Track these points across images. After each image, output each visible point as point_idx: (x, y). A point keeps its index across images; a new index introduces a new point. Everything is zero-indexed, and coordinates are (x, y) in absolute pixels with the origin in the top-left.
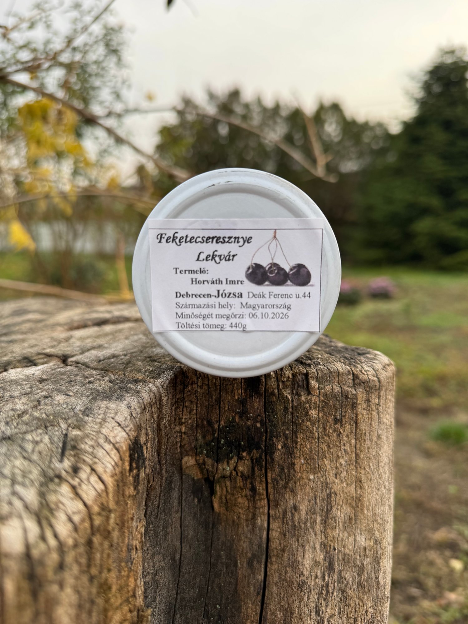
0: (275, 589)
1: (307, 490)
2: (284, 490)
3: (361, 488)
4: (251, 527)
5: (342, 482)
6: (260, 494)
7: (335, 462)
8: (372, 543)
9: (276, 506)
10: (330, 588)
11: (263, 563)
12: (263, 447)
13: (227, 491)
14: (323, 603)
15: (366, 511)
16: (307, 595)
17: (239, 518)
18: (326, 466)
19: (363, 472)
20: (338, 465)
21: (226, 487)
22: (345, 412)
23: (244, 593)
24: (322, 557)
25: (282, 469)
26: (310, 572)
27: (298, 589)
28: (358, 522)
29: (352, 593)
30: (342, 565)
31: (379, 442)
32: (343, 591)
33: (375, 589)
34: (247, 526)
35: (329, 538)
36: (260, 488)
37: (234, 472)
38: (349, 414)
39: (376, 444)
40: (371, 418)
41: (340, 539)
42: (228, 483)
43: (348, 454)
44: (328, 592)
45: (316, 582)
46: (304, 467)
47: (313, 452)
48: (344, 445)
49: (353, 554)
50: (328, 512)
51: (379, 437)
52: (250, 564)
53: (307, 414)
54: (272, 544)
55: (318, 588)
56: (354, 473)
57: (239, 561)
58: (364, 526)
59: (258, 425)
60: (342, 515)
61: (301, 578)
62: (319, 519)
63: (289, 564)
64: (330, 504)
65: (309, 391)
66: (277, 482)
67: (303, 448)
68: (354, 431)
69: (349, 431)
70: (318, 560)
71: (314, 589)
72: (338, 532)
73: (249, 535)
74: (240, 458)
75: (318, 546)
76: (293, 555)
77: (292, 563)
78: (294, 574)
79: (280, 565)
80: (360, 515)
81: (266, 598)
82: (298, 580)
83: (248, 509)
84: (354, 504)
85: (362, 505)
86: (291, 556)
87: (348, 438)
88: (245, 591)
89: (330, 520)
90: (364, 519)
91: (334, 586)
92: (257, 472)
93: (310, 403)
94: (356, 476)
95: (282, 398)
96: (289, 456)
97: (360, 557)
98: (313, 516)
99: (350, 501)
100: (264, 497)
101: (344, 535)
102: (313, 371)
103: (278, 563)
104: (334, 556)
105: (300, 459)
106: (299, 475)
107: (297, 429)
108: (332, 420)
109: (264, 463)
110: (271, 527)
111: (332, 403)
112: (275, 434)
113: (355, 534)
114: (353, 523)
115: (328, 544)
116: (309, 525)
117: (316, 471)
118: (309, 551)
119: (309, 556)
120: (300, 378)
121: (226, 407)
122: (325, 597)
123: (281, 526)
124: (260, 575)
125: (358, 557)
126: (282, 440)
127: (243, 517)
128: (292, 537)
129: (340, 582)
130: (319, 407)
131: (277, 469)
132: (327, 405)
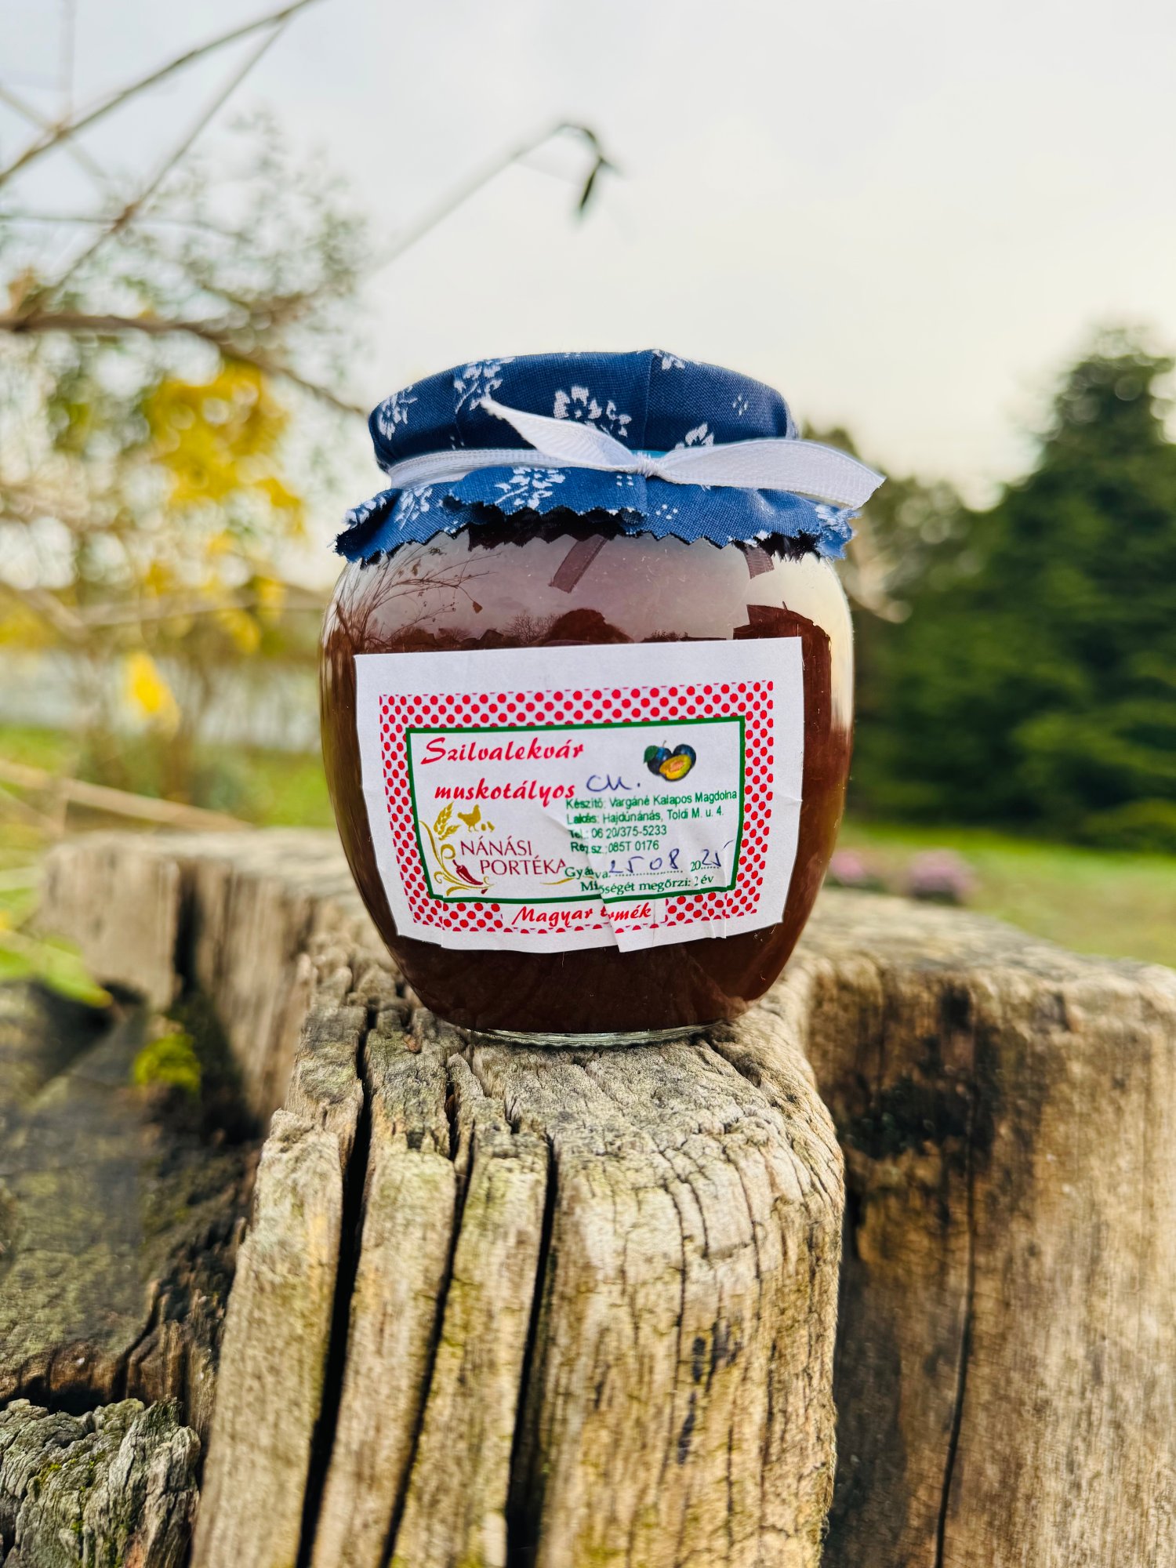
0: (981, 1419)
1: (1056, 1214)
2: (1006, 1215)
3: (1153, 1218)
4: (934, 1289)
5: (1120, 1203)
6: (956, 1223)
7: (1108, 1162)
9: (990, 1246)
10: (1094, 1418)
11: (958, 1364)
12: (968, 1128)
13: (888, 1217)
14: (1081, 1446)
15: (1159, 1267)
16: (1049, 1430)
17: (909, 1272)
18: (1092, 1169)
19: (1156, 1187)
20: (1114, 1169)
21: (887, 1208)
22: (1130, 1066)
23: (913, 1429)
24: (1081, 1351)
25: (1007, 1173)
26: (1059, 1381)
27: (1033, 1415)
28: (1147, 1287)
29: (1134, 1431)
30: (1116, 1371)
32: (1117, 1426)
34: (926, 1288)
35: (1097, 1314)
36: (959, 1212)
37: (904, 1179)
38: (1138, 1072)
41: (1113, 1318)
42: (893, 1202)
43: (1131, 1148)
44: (1090, 1424)
45: (1068, 1402)
46: (1053, 1170)
47: (1071, 1141)
48: (1126, 1131)
49: (1136, 1350)
50: (1095, 1260)
52: (930, 1369)
53: (1063, 1069)
54: (977, 1324)
55: (1072, 1416)
56: (1141, 1187)
57: (904, 1362)
58: (1155, 1297)
59: (960, 1089)
60: (1118, 1270)
61: (1042, 1393)
62: (1077, 1274)
63: (1015, 1364)
64: (1098, 1245)
65: (1066, 1024)
66: (995, 1199)
67: (1051, 1132)
68: (1143, 1106)
69: (1136, 1105)
70: (1074, 1357)
71: (1064, 1417)
72: (1110, 1304)
73: (929, 1306)
74: (922, 1152)
75: (1074, 1329)
76: (1024, 1344)
77: (1022, 1362)
78: (1026, 1384)
79: (995, 1367)
80: (1149, 1272)
81: (961, 1438)
82: (1034, 1397)
83: (930, 1254)
84: (1139, 1249)
85: (1153, 1254)
86: (1019, 1348)
87: (1134, 1118)
88: (916, 1424)
89: (1097, 1278)
90: (1156, 1281)
91: (1102, 1413)
92: (954, 1180)
93: (1068, 1047)
94: (1144, 1191)
95: (1013, 1037)
96: (1023, 1149)
97: (1149, 1358)
98: (1066, 1267)
99: (1133, 1242)
100: (965, 1228)
101: (1121, 1311)
102: (1070, 989)
103: (992, 1363)
104: (1102, 1352)
105: (1044, 1153)
106: (1041, 1185)
107: (1041, 1095)
108: (1105, 1081)
109: (967, 1162)
110: (977, 1289)
111: (1107, 1047)
112: (995, 1104)
113: (1139, 1310)
114: (1137, 1287)
115: (1092, 1326)
116: (1058, 1284)
117: (1072, 1177)
118: (1057, 1338)
119: (1057, 1348)
120: (1046, 1001)
121: (895, 1050)
122: (1084, 1433)
123: (999, 1285)
124: (950, 1389)
125: (1145, 1358)
126: (1009, 1117)
127: (918, 1270)
128: (1023, 1308)
129: (1113, 1406)
130: (1084, 1054)
131: (997, 1174)
132: (1099, 1051)
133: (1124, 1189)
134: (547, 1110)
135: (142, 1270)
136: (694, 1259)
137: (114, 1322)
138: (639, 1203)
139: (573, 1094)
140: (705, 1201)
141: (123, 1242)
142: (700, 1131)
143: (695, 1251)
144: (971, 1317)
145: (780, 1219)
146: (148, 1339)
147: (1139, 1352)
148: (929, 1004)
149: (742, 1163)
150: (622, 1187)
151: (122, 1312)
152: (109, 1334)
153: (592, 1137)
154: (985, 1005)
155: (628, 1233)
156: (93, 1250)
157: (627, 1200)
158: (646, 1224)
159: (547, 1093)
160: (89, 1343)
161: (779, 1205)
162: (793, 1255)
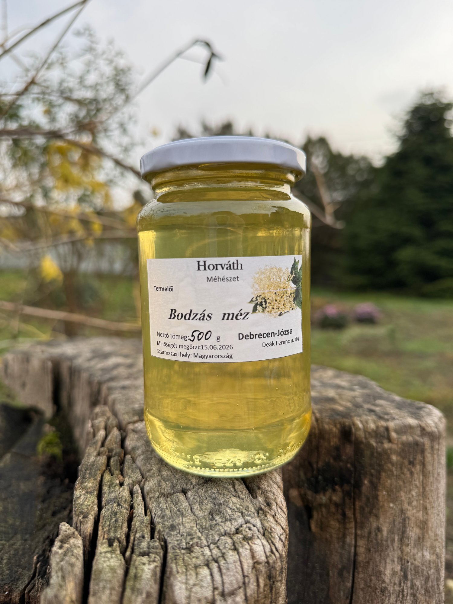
0: (361, 594)
1: (388, 515)
2: (368, 515)
3: (427, 514)
4: (341, 543)
5: (413, 509)
6: (349, 518)
7: (408, 494)
8: (434, 557)
9: (362, 528)
10: (405, 593)
11: (351, 573)
12: (352, 481)
13: (322, 516)
15: (430, 532)
16: (387, 599)
17: (331, 536)
18: (401, 497)
19: (428, 501)
20: (410, 496)
21: (322, 512)
22: (416, 455)
23: (335, 597)
24: (399, 568)
25: (368, 499)
26: (390, 580)
27: (381, 594)
28: (425, 540)
29: (421, 597)
30: (413, 574)
31: (438, 478)
32: (414, 595)
33: (437, 594)
34: (338, 543)
35: (405, 553)
36: (349, 514)
37: (328, 501)
38: (419, 457)
39: (437, 480)
40: (433, 459)
41: (412, 554)
42: (324, 510)
43: (417, 487)
44: (403, 596)
45: (394, 588)
46: (386, 498)
47: (393, 486)
48: (415, 481)
49: (421, 566)
50: (404, 532)
51: (438, 474)
52: (340, 574)
53: (389, 458)
54: (358, 557)
55: (396, 593)
56: (422, 502)
57: (331, 572)
58: (428, 544)
59: (349, 465)
60: (413, 535)
61: (383, 585)
62: (396, 538)
63: (373, 574)
64: (405, 526)
65: (390, 440)
66: (363, 509)
67: (385, 483)
68: (422, 470)
69: (419, 470)
70: (396, 570)
71: (393, 594)
72: (410, 549)
73: (339, 550)
74: (334, 490)
75: (396, 559)
76: (377, 566)
77: (376, 573)
78: (377, 581)
79: (366, 575)
80: (426, 535)
81: (353, 601)
82: (381, 586)
83: (339, 529)
84: (421, 526)
85: (427, 527)
86: (375, 567)
87: (418, 475)
88: (336, 595)
89: (405, 539)
90: (429, 538)
91: (407, 591)
92: (347, 501)
93: (391, 449)
94: (423, 504)
95: (369, 445)
96: (374, 489)
97: (426, 568)
98: (392, 536)
99: (419, 524)
100: (352, 520)
101: (415, 551)
102: (391, 425)
103: (364, 573)
104: (408, 568)
105: (382, 491)
106: (381, 504)
107: (381, 468)
108: (406, 462)
109: (352, 494)
110: (358, 544)
111: (406, 449)
112: (362, 472)
113: (422, 550)
114: (421, 541)
115: (403, 558)
116: (389, 542)
117: (394, 500)
118: (389, 563)
119: (389, 567)
120: (382, 429)
121: (323, 451)
122: (401, 600)
123: (367, 543)
124: (348, 583)
125: (425, 568)
126: (368, 477)
127: (335, 536)
128: (376, 552)
129: (412, 588)
130: (397, 452)
131: (364, 499)
132: (403, 450)
133: (415, 503)
134: (166, 523)
135: (33, 548)
136: (218, 597)
137: (20, 573)
138: (197, 574)
139: (178, 513)
140: (224, 571)
141: (26, 534)
142: (225, 535)
143: (218, 594)
144: (356, 554)
145: (256, 571)
146: (33, 581)
147: (422, 566)
148: (336, 433)
149: (241, 550)
150: (190, 567)
151: (24, 568)
152: (18, 580)
153: (181, 540)
154: (358, 433)
155: (191, 588)
156: (14, 538)
157: (193, 573)
158: (198, 584)
159: (168, 512)
160: (9, 585)
161: (256, 565)
162: (262, 585)
